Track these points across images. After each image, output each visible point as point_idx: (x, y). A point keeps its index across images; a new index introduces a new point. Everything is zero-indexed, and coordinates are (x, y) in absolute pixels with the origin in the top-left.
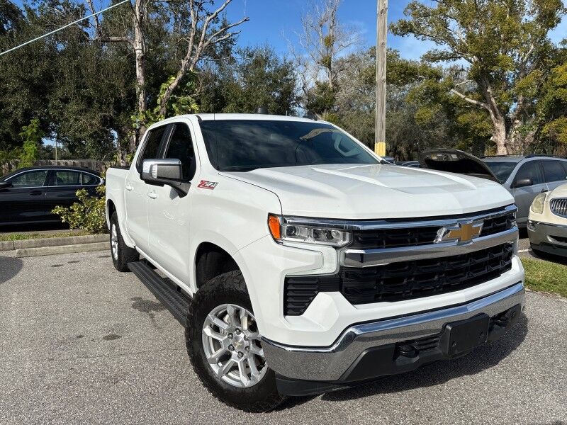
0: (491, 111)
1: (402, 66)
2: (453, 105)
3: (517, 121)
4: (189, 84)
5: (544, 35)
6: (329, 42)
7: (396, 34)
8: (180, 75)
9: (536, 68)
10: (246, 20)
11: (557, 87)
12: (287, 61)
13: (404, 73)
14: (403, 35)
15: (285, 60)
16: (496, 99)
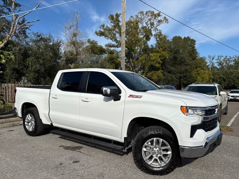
0: (131, 67)
1: (100, 48)
2: (118, 64)
3: (139, 72)
4: (9, 46)
5: (146, 43)
6: (75, 35)
7: (98, 35)
8: (5, 41)
9: (145, 54)
10: (38, 21)
11: (151, 61)
12: (58, 41)
13: (101, 51)
14: (100, 36)
15: (57, 41)
16: (133, 63)
